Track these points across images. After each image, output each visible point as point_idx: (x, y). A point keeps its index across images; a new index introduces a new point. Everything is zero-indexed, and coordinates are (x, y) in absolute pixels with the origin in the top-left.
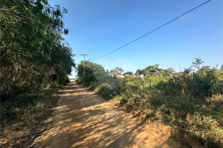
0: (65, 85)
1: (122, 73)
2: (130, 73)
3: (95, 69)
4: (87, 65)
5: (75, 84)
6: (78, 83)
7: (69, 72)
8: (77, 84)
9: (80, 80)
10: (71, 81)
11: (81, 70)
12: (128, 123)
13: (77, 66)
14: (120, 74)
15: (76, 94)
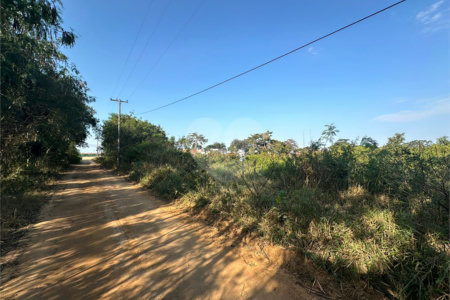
0: (67, 167)
1: (205, 145)
2: (220, 146)
3: (144, 133)
4: (126, 124)
5: (94, 167)
6: (103, 163)
7: (81, 138)
8: (101, 168)
9: (107, 158)
10: (84, 158)
11: (111, 134)
12: (206, 248)
13: (100, 124)
14: (200, 147)
15: (95, 190)
